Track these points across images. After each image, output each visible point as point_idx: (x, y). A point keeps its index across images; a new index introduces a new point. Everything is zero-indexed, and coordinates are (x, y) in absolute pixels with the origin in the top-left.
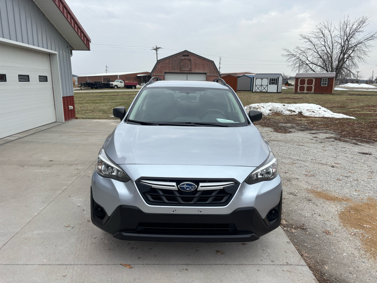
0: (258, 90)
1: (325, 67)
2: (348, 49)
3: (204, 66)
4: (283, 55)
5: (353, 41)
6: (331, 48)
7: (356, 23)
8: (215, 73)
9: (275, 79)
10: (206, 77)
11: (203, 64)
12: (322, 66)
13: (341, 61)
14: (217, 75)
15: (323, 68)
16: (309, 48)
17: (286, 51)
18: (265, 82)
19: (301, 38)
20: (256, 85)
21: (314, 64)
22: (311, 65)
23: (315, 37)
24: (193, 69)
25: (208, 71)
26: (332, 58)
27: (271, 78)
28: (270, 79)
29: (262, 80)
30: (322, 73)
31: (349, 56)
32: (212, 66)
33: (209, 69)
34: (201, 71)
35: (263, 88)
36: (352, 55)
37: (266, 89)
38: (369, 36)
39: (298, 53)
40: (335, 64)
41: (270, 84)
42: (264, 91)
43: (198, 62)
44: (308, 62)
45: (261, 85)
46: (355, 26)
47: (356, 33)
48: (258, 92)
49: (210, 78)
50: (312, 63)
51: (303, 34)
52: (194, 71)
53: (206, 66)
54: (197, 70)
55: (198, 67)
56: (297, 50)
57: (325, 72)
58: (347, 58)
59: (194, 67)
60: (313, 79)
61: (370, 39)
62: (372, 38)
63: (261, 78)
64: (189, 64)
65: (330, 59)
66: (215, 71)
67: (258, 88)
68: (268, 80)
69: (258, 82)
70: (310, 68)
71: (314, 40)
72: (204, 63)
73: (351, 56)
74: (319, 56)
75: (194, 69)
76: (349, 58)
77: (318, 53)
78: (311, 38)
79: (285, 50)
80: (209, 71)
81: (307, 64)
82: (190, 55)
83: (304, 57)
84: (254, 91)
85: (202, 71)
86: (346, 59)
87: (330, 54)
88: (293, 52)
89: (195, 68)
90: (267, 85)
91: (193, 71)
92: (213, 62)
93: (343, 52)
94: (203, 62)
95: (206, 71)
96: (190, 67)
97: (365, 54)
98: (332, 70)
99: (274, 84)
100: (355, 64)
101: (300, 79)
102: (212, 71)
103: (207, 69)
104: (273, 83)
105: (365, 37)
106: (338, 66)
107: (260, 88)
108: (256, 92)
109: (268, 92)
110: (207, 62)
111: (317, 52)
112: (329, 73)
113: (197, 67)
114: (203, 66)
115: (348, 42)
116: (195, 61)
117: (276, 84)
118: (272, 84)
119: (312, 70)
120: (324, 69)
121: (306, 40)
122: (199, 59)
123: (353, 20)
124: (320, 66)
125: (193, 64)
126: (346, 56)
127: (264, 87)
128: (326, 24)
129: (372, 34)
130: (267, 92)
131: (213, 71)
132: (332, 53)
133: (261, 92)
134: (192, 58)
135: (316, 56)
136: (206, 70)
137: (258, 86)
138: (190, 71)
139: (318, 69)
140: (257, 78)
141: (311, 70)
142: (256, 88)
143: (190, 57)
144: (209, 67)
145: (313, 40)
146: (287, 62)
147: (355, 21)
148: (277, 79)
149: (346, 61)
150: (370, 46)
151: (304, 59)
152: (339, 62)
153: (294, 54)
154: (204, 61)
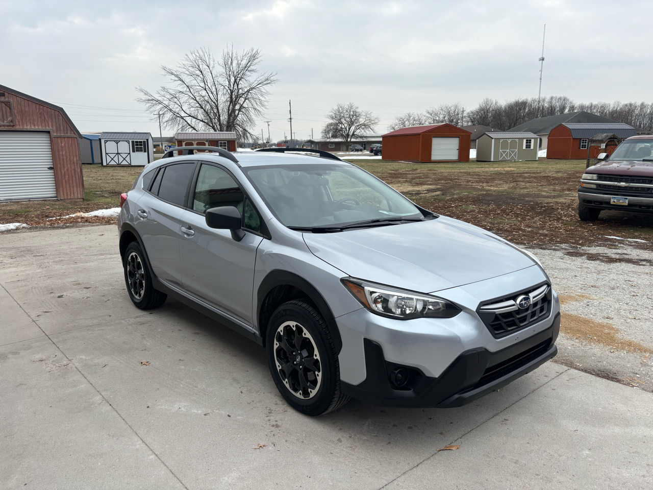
0: (113, 163)
1: (209, 123)
2: (238, 97)
3: (43, 118)
4: (140, 100)
5: (244, 85)
6: (215, 93)
7: (246, 58)
8: (69, 132)
9: (141, 142)
10: (49, 139)
11: (41, 113)
12: (206, 121)
13: (232, 115)
14: (73, 135)
15: (207, 124)
16: (181, 90)
17: (143, 94)
18: (124, 147)
19: (164, 72)
20: (106, 153)
21: (194, 117)
22: (189, 119)
23: (188, 73)
24: (17, 123)
25: (52, 126)
26: (218, 109)
27: (135, 140)
28: (133, 142)
29: (117, 143)
30: (207, 132)
31: (241, 106)
32: (61, 117)
33: (54, 123)
34: (37, 127)
35: (121, 159)
36: (245, 105)
37: (128, 159)
38: (263, 78)
39: (165, 99)
40: (224, 118)
41: (134, 151)
42: (125, 163)
43: (27, 109)
44: (183, 114)
45: (118, 153)
46: (244, 62)
47: (247, 73)
48: (113, 166)
49: (59, 141)
50: (190, 116)
51: (169, 67)
52: (21, 127)
53: (46, 116)
54: (27, 126)
55: (30, 119)
56: (164, 93)
57: (212, 131)
58: (239, 110)
59: (18, 118)
60: (206, 142)
61: (265, 82)
62: (267, 81)
63: (114, 141)
64: (6, 112)
65: (215, 111)
66: (69, 128)
67: (124, 159)
68: (129, 143)
69: (110, 147)
70: (188, 123)
71: (188, 80)
72: (41, 111)
73: (244, 107)
74: (198, 105)
75: (19, 122)
76: (243, 110)
77: (196, 100)
78: (182, 74)
79: (142, 90)
80: (54, 128)
81: (182, 118)
82: (6, 94)
83: (176, 106)
84: (105, 164)
85: (40, 127)
86: (237, 112)
87: (214, 103)
88: (157, 97)
89: (22, 121)
90: (129, 154)
91: (17, 128)
92: (62, 109)
93: (233, 101)
94: (39, 108)
95: (48, 128)
96: (10, 119)
97: (263, 106)
98: (221, 128)
99: (141, 151)
100: (250, 120)
101: (185, 143)
102: (62, 127)
103: (50, 123)
104: (139, 150)
105: (258, 79)
106: (228, 122)
107: (116, 159)
108: (108, 166)
109: (132, 164)
110: (50, 110)
111: (193, 97)
112: (218, 132)
113: (28, 118)
114: (41, 118)
115: (238, 85)
116: (19, 107)
117: (145, 151)
118: (137, 151)
119: (192, 127)
120: (210, 126)
121: (173, 77)
122: (30, 103)
123: (241, 52)
124: (202, 121)
125: (16, 111)
126: (237, 107)
127: (124, 156)
128: (202, 54)
129: (266, 76)
130: (130, 166)
131: (64, 128)
132: (217, 101)
133: (119, 166)
134: (12, 100)
135: (192, 104)
136: (48, 124)
137: (112, 156)
138: (11, 127)
139: (201, 127)
140: (107, 141)
141: (189, 127)
142: (109, 159)
143: (8, 97)
144: (54, 120)
145: (184, 77)
146: (148, 112)
147: (244, 54)
148: (144, 142)
149: (238, 114)
150: (268, 93)
151: (176, 109)
152: (230, 115)
153: (160, 99)
154: (41, 107)
